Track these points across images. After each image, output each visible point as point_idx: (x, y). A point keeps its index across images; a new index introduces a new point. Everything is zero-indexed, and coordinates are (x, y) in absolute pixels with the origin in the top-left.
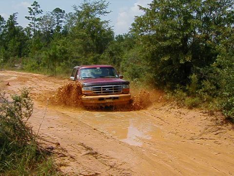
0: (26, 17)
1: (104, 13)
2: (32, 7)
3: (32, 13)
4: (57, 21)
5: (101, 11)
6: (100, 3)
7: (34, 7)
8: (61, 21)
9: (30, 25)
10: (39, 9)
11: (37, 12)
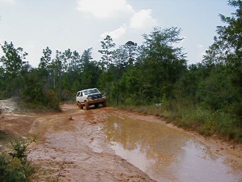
0: (99, 51)
1: (176, 40)
2: (105, 41)
3: (105, 47)
4: (130, 53)
5: (173, 38)
6: (171, 30)
7: (107, 41)
8: (133, 54)
9: (102, 58)
10: (111, 43)
11: (110, 45)
